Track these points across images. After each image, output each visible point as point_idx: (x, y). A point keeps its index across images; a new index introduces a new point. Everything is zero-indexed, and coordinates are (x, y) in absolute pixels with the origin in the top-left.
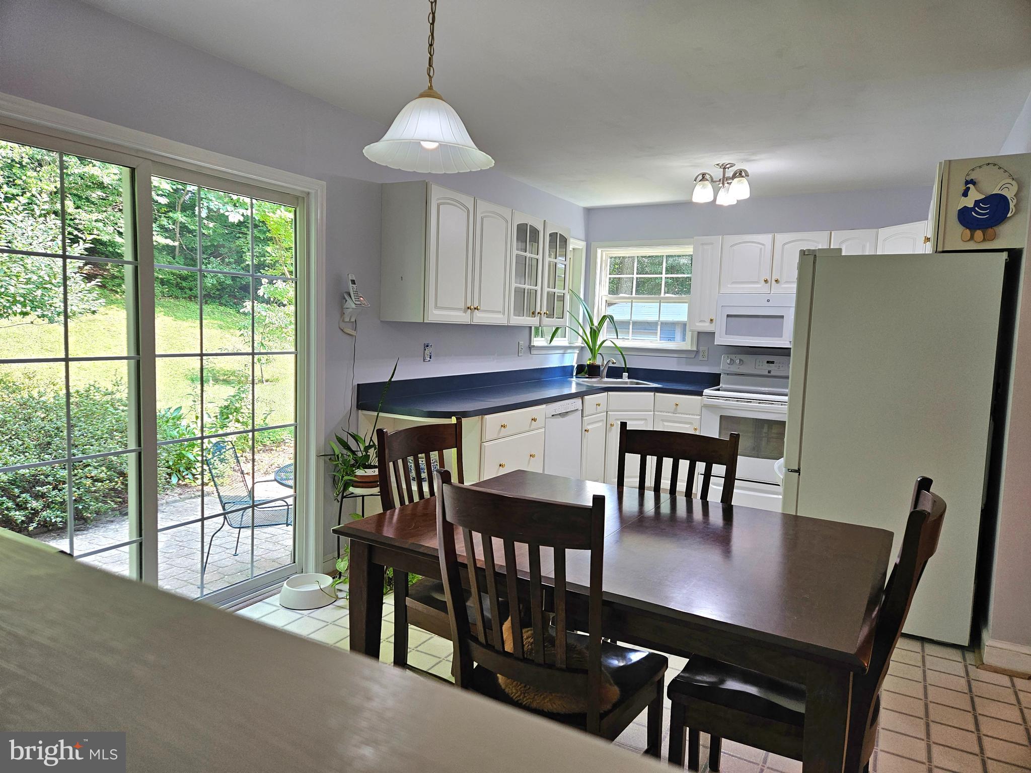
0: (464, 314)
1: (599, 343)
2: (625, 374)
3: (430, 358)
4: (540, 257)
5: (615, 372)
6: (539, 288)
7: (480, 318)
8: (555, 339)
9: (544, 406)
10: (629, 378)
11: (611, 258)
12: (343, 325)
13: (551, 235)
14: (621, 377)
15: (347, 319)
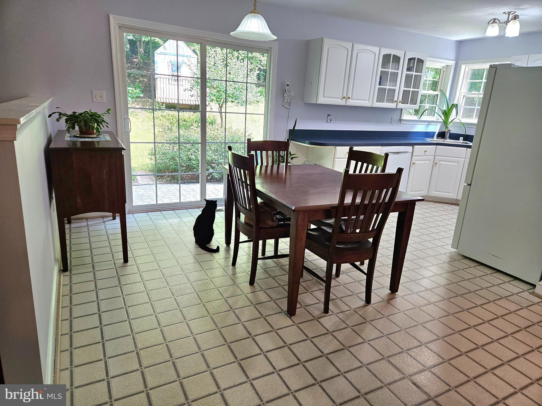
0: (341, 100)
1: (450, 120)
2: (461, 138)
3: (331, 121)
4: (400, 72)
5: (455, 137)
6: (397, 88)
7: (351, 102)
8: (422, 116)
9: (380, 147)
10: (463, 140)
11: (472, 70)
12: (283, 104)
13: (410, 60)
14: (459, 140)
15: (286, 101)
